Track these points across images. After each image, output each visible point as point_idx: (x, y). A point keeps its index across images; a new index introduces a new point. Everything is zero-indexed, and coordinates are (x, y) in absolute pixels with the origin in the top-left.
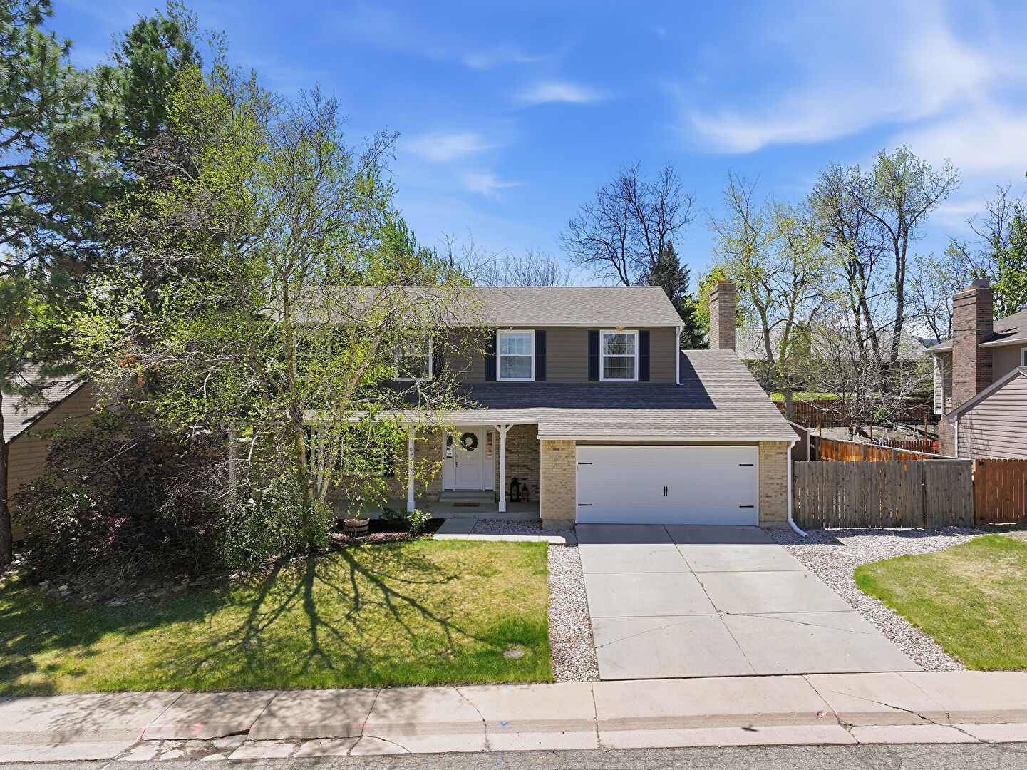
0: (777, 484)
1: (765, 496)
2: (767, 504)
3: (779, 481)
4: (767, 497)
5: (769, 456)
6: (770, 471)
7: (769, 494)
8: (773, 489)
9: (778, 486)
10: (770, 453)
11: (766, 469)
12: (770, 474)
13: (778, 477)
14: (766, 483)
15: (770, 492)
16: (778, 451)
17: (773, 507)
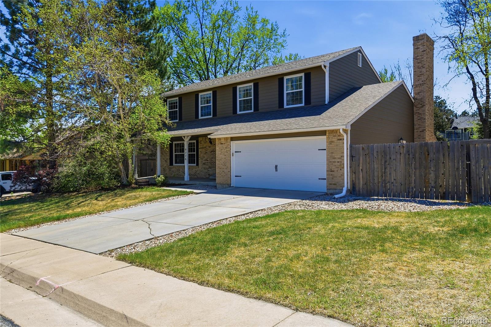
0: (338, 162)
1: (330, 171)
2: (331, 177)
3: (339, 160)
4: (331, 171)
5: (332, 142)
6: (333, 153)
7: (332, 170)
8: (335, 166)
9: (339, 164)
10: (333, 140)
11: (331, 151)
12: (333, 155)
13: (339, 157)
14: (331, 162)
15: (333, 168)
16: (339, 138)
17: (335, 178)
